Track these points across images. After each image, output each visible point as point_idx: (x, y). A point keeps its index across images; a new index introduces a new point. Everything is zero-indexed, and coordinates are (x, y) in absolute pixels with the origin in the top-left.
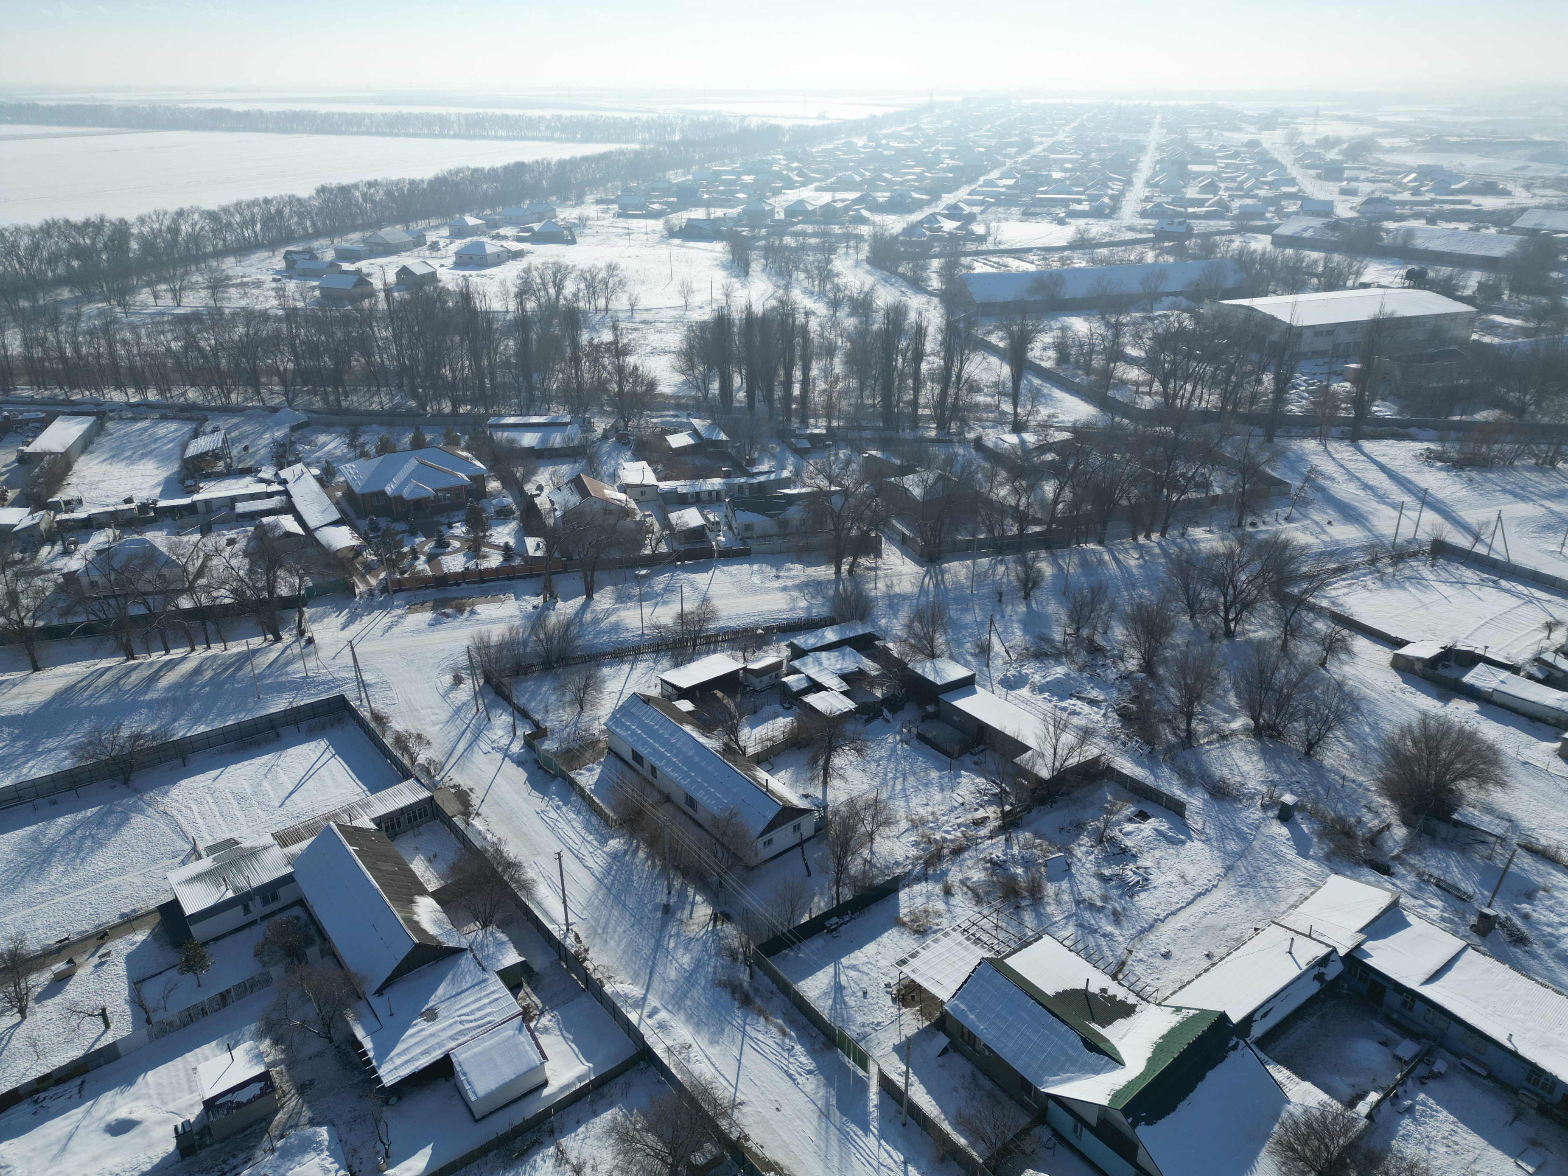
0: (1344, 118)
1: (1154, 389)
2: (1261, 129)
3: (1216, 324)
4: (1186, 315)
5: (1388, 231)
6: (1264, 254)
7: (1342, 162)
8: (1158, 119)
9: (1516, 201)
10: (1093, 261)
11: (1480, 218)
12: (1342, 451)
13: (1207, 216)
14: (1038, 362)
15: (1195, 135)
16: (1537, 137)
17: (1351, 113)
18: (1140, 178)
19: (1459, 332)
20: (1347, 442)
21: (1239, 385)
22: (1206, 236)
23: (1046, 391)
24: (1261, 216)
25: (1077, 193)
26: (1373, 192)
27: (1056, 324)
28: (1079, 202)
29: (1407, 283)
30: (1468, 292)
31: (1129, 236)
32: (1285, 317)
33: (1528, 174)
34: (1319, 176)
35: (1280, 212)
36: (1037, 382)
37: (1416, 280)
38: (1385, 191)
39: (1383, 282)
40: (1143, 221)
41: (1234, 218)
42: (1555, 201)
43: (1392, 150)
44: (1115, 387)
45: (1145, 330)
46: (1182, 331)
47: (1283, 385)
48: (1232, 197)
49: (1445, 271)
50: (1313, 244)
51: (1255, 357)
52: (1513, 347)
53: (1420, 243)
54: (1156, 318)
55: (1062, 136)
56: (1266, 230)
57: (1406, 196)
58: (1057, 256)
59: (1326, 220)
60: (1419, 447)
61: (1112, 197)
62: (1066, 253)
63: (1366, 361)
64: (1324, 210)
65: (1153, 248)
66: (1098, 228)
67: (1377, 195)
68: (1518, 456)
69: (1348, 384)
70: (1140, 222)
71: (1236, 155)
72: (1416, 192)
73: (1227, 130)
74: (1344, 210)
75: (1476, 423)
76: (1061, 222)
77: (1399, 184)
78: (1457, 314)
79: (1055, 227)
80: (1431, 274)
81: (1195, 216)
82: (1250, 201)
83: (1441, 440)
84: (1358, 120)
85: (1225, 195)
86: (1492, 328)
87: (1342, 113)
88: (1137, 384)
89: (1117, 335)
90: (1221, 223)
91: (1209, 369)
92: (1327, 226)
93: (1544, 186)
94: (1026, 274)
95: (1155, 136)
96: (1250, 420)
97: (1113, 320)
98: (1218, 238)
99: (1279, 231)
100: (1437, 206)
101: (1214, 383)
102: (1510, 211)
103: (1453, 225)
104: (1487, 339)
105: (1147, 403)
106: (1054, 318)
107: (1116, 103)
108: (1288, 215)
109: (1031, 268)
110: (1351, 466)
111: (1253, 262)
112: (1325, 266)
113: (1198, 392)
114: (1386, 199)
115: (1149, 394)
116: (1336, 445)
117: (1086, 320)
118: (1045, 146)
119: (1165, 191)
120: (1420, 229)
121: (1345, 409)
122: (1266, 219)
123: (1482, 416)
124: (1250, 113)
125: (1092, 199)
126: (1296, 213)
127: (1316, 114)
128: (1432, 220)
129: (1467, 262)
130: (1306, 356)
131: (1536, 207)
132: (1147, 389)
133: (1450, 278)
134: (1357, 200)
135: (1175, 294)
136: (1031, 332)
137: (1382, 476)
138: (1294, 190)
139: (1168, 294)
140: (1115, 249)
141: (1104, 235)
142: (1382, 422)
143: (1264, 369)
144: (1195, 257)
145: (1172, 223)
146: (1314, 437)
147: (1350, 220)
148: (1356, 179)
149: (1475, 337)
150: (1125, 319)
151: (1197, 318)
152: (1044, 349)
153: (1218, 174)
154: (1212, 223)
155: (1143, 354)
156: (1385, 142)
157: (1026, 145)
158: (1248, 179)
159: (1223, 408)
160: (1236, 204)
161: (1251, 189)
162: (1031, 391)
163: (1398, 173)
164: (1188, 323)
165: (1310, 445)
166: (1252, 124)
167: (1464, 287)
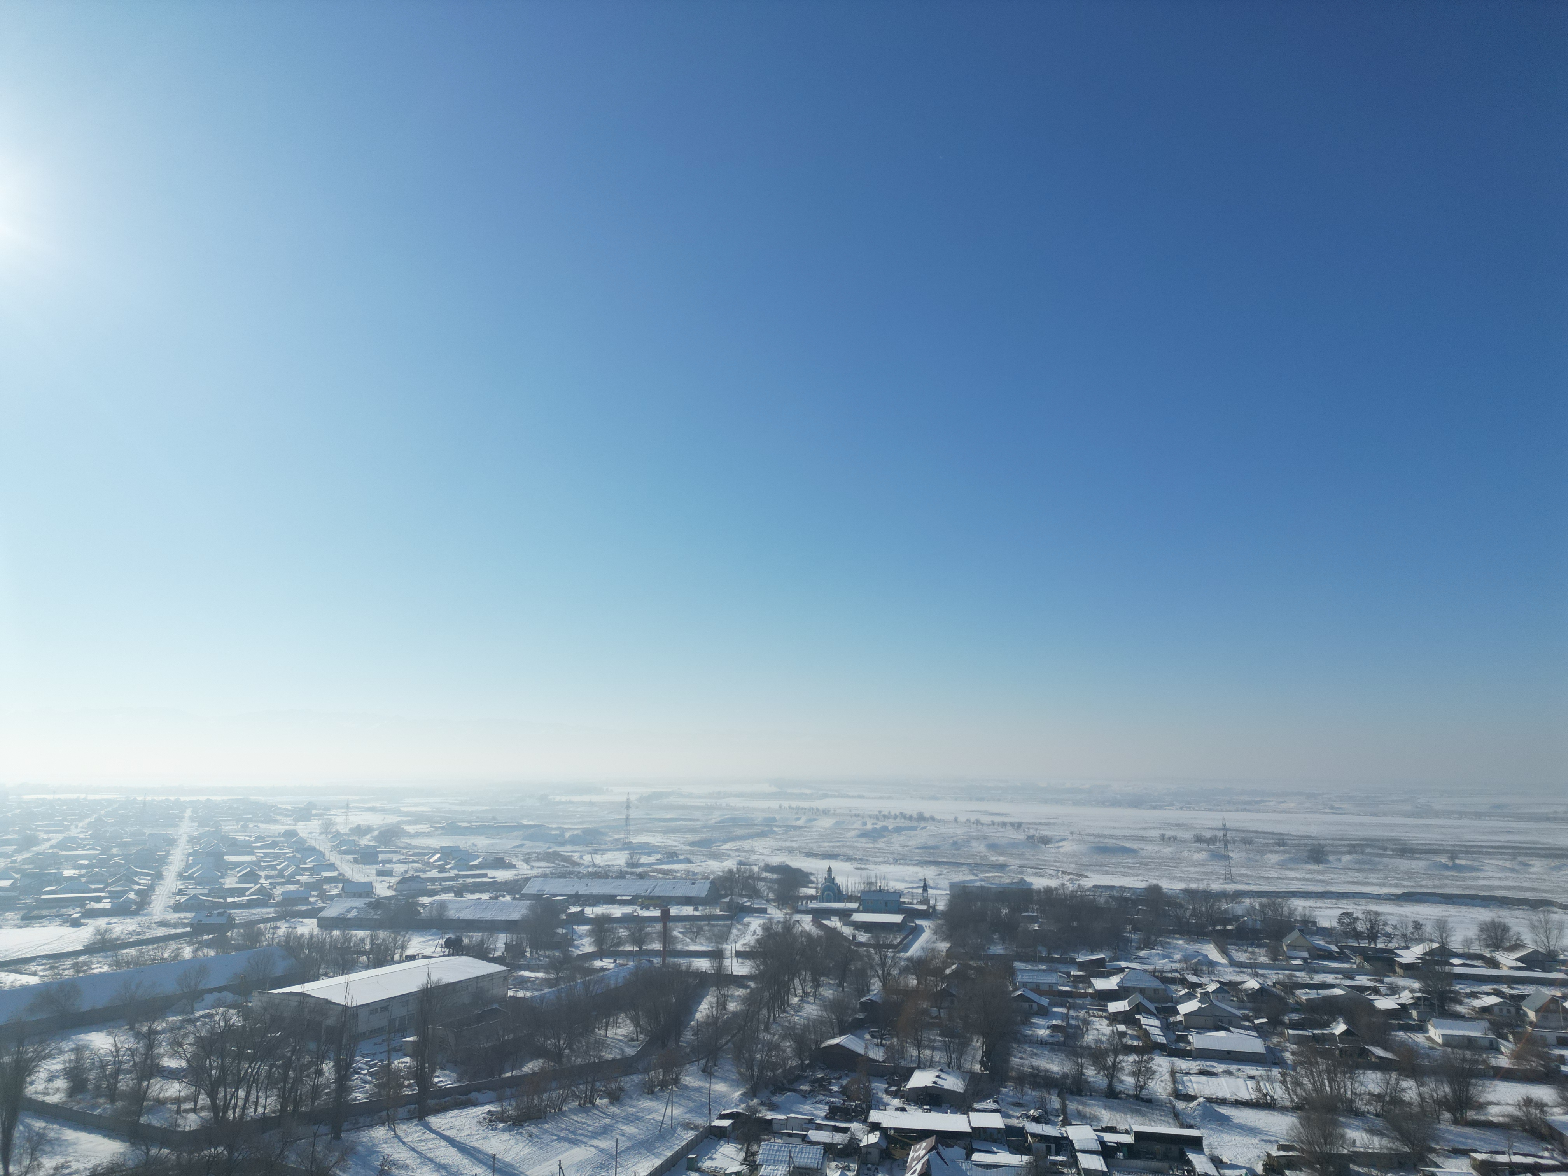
0: (372, 810)
1: (200, 1103)
2: (296, 820)
3: (268, 1017)
4: (233, 1011)
5: (423, 906)
6: (311, 937)
7: (375, 847)
8: (188, 813)
9: (521, 872)
10: (118, 963)
11: (497, 888)
12: (411, 1132)
13: (250, 905)
14: (41, 1098)
15: (230, 828)
16: (525, 822)
17: (378, 805)
18: (171, 873)
19: (498, 991)
20: (415, 1122)
21: (298, 1080)
22: (249, 925)
23: (52, 1135)
24: (305, 901)
25: (96, 891)
26: (406, 872)
27: (67, 1045)
28: (98, 900)
29: (447, 950)
30: (498, 954)
31: (161, 932)
32: (339, 999)
33: (525, 850)
34: (356, 861)
35: (323, 896)
36: (38, 1125)
37: (455, 947)
38: (416, 870)
39: (427, 953)
40: (177, 916)
41: (277, 905)
42: (548, 871)
43: (417, 835)
44: (150, 1110)
45: (186, 1035)
46: (229, 1029)
47: (344, 1072)
48: (274, 885)
49: (477, 936)
50: (359, 924)
51: (312, 1046)
52: (542, 997)
53: (452, 914)
54: (198, 1019)
55: (74, 832)
56: (312, 914)
57: (434, 873)
58: (69, 962)
59: (368, 900)
60: (480, 1111)
61: (139, 893)
62: (82, 959)
63: (422, 1032)
64: (364, 890)
65: (190, 943)
66: (122, 927)
67: (410, 874)
68: (564, 1101)
69: (408, 1059)
70: (174, 917)
71: (274, 845)
72: (442, 869)
73: (262, 822)
74: (383, 889)
75: (525, 1076)
76: (76, 924)
77: (428, 864)
78: (493, 974)
79: (67, 931)
80: (466, 941)
81: (235, 906)
82: (292, 888)
83: (499, 1100)
84: (383, 811)
85: (266, 883)
86: (522, 983)
87: (370, 805)
88: (178, 1101)
89: (150, 1047)
90: (264, 910)
91: (264, 1068)
92: (369, 905)
93: (538, 860)
94: (26, 989)
95: (186, 830)
96: (314, 1118)
97: (145, 1029)
98: (262, 926)
99: (323, 914)
100: (461, 881)
101: (270, 1083)
102: (518, 880)
103: (477, 896)
104: (520, 994)
105: (191, 1122)
106: (66, 1037)
107: (140, 798)
108: (332, 898)
109: (33, 980)
110: (421, 1147)
111: (301, 946)
112: (372, 944)
113: (253, 1097)
114: (418, 877)
115: (194, 1110)
116: (404, 1127)
117: (109, 1034)
118: (53, 842)
119: (200, 882)
120: (450, 901)
121: (409, 1086)
122: (310, 903)
123: (531, 1067)
124: (284, 806)
125: (113, 896)
126: (339, 896)
127: (347, 806)
128: (459, 893)
129: (493, 927)
130: (363, 1036)
131: (536, 877)
132: (190, 1105)
133: (482, 942)
134: (393, 880)
135: (219, 990)
136: (32, 1060)
137: (453, 1151)
138: (335, 874)
139: (210, 991)
140: (144, 948)
141: (131, 934)
142: (445, 1092)
143: (323, 1058)
144: (238, 948)
145: (211, 915)
146: (382, 1124)
147: (389, 898)
148: (390, 862)
149: (510, 993)
150: (159, 1026)
151: (246, 1013)
152: (51, 1079)
153: (257, 863)
154: (255, 911)
155: (184, 1064)
156: (411, 829)
157: (29, 841)
158: (288, 866)
159: (283, 1110)
160: (278, 891)
161: (292, 875)
162: (29, 1140)
163: (425, 854)
164: (236, 1020)
165: (380, 1133)
166: (287, 816)
167: (495, 949)
